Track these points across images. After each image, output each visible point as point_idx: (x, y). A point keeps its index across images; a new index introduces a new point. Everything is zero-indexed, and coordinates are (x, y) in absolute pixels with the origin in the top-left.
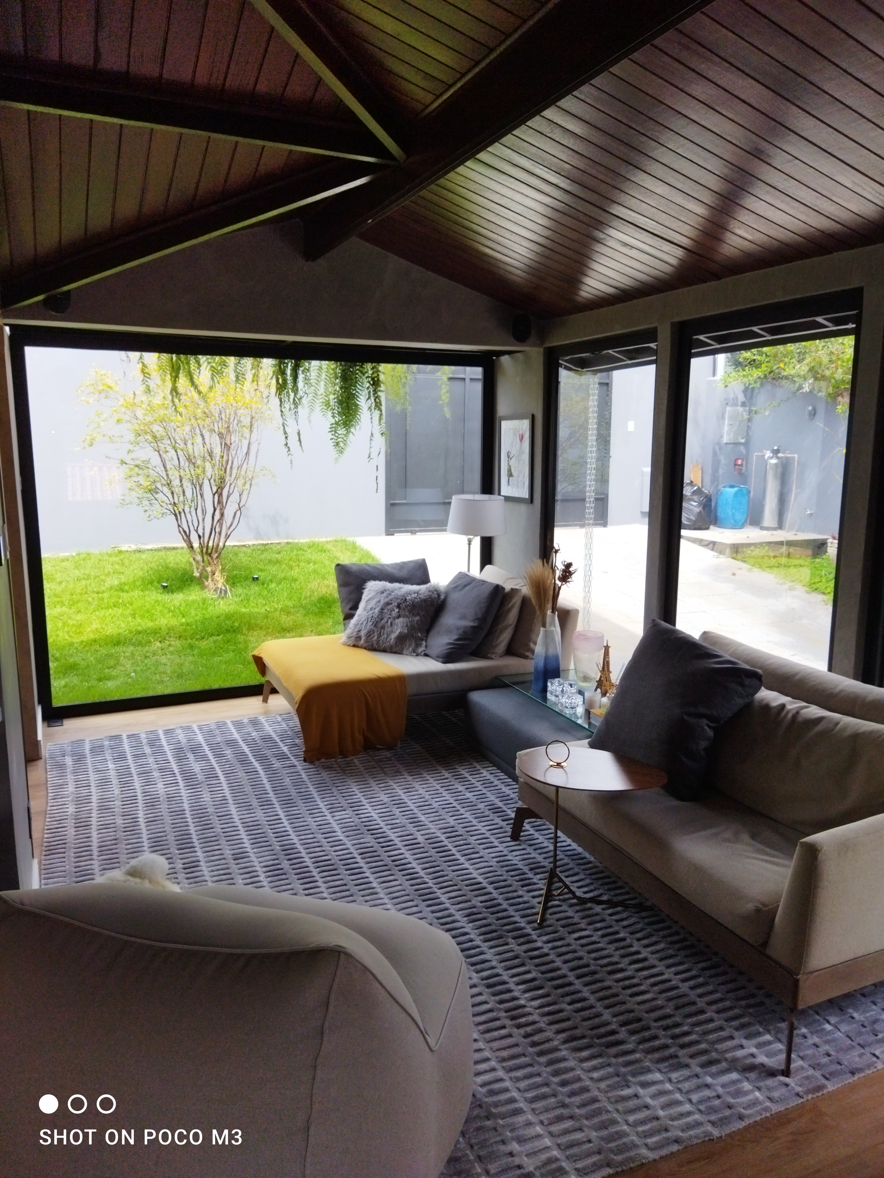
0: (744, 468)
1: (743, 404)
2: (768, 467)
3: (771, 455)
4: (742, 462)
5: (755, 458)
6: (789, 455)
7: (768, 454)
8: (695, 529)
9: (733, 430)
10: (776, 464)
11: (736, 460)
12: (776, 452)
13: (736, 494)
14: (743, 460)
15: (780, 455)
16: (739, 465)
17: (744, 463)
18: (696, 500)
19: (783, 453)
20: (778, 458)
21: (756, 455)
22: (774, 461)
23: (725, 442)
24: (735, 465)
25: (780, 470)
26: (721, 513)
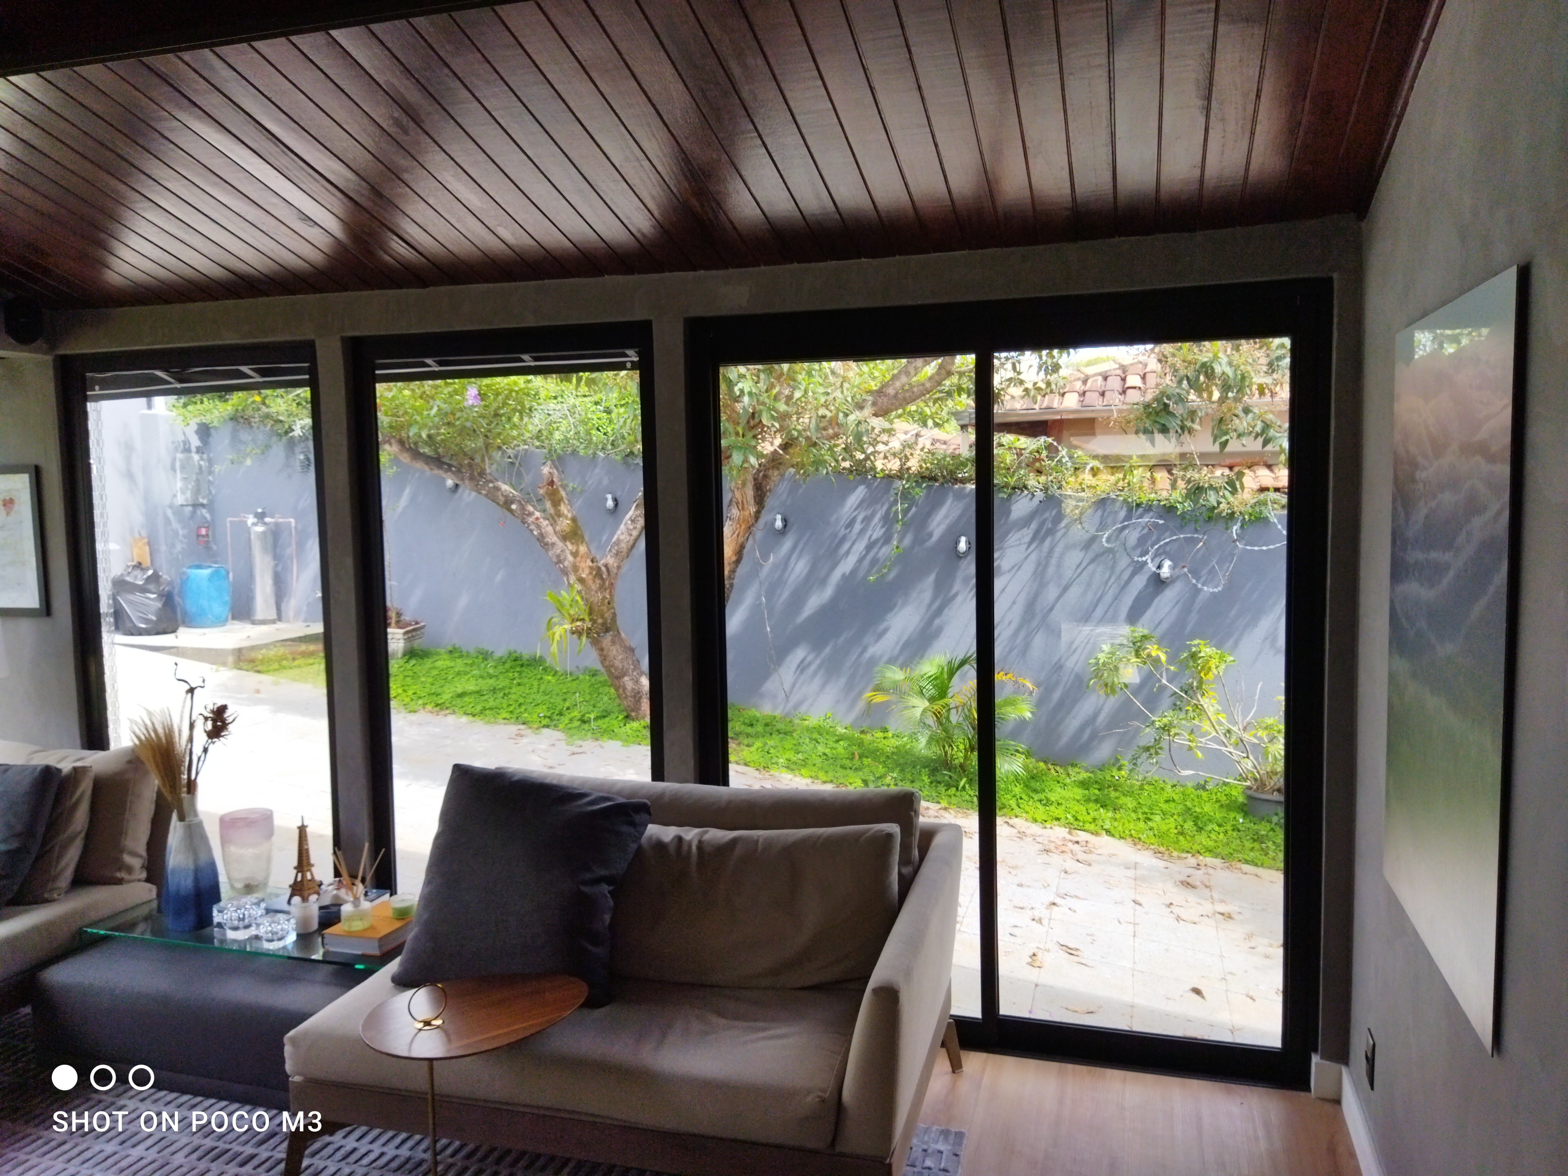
0: (211, 539)
1: (199, 450)
2: (252, 537)
3: (255, 520)
4: (207, 531)
5: (228, 525)
6: (281, 520)
7: (251, 520)
8: (158, 633)
9: (190, 487)
10: (264, 533)
11: (199, 528)
12: (261, 517)
13: (211, 578)
14: (207, 528)
15: (267, 520)
16: (203, 536)
17: (210, 533)
18: (154, 590)
19: (272, 518)
20: (265, 524)
21: (230, 522)
22: (260, 529)
23: (180, 503)
24: (199, 536)
25: (270, 539)
26: (190, 605)
